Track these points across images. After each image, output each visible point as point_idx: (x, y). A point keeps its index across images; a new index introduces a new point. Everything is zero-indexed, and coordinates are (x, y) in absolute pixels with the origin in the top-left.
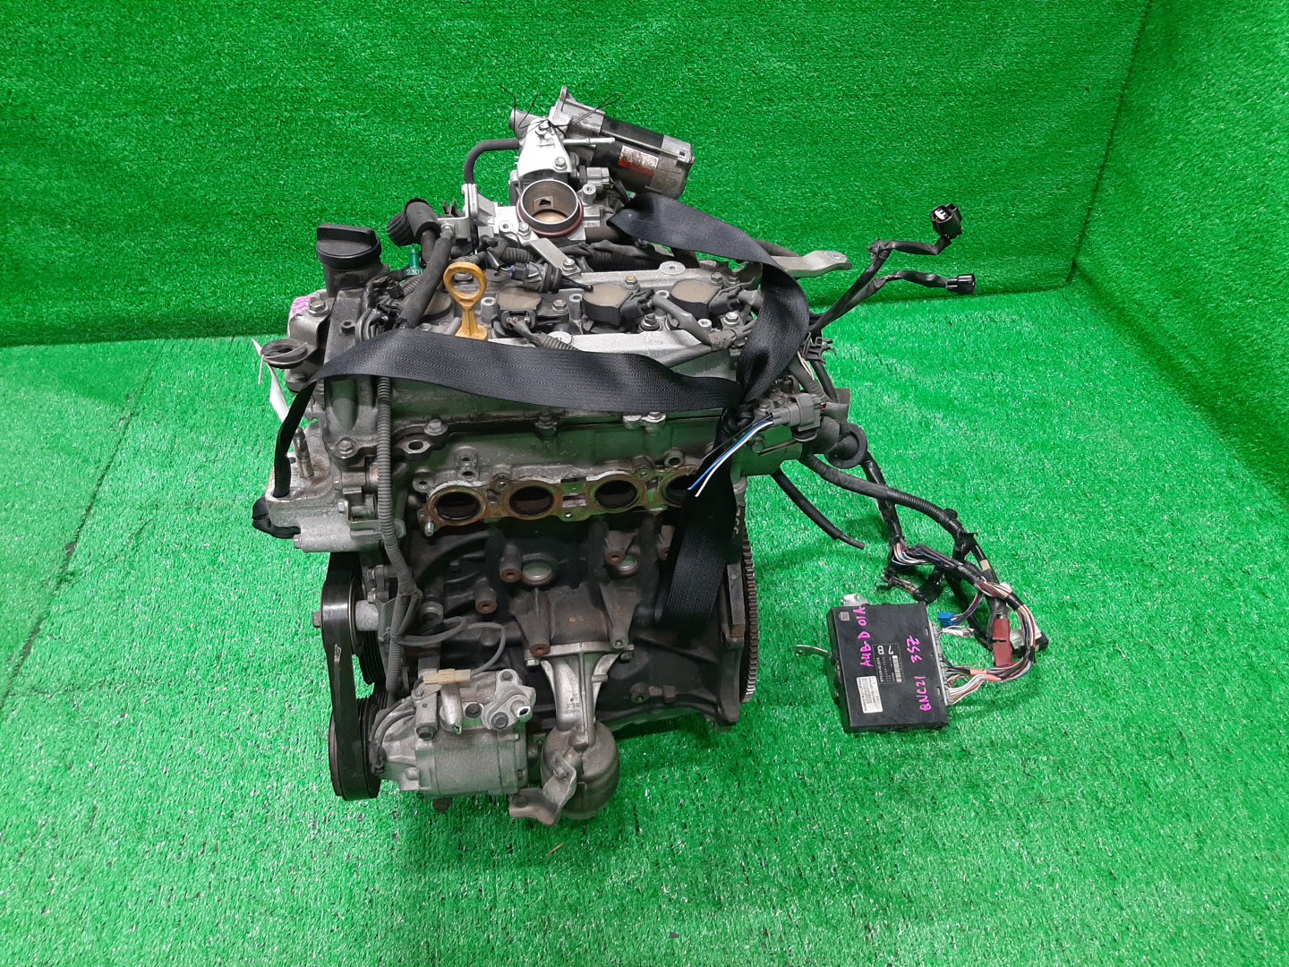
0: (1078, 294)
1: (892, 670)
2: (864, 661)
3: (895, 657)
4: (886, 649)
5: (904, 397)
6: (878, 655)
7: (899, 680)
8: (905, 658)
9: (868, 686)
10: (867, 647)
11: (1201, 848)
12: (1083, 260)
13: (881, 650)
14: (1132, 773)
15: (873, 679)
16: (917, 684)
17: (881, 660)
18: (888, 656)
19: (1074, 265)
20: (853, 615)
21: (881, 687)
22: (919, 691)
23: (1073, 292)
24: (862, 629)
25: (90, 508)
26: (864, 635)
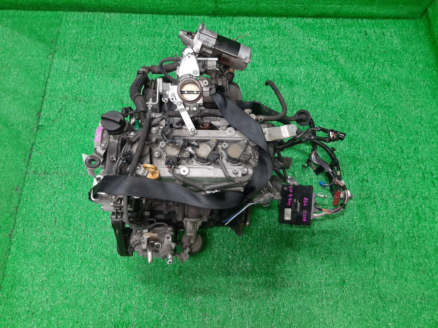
0: (422, 24)
1: (297, 207)
2: (288, 203)
3: (299, 203)
4: (297, 200)
5: (337, 74)
6: (293, 202)
7: (298, 211)
8: (302, 203)
9: (288, 212)
10: (290, 199)
11: (374, 277)
12: (430, 10)
13: (295, 200)
14: (363, 248)
15: (290, 209)
16: (304, 213)
17: (294, 204)
18: (296, 203)
19: (426, 11)
20: (288, 188)
21: (292, 212)
22: (303, 215)
23: (421, 21)
24: (290, 193)
25: (44, 97)
26: (291, 195)
